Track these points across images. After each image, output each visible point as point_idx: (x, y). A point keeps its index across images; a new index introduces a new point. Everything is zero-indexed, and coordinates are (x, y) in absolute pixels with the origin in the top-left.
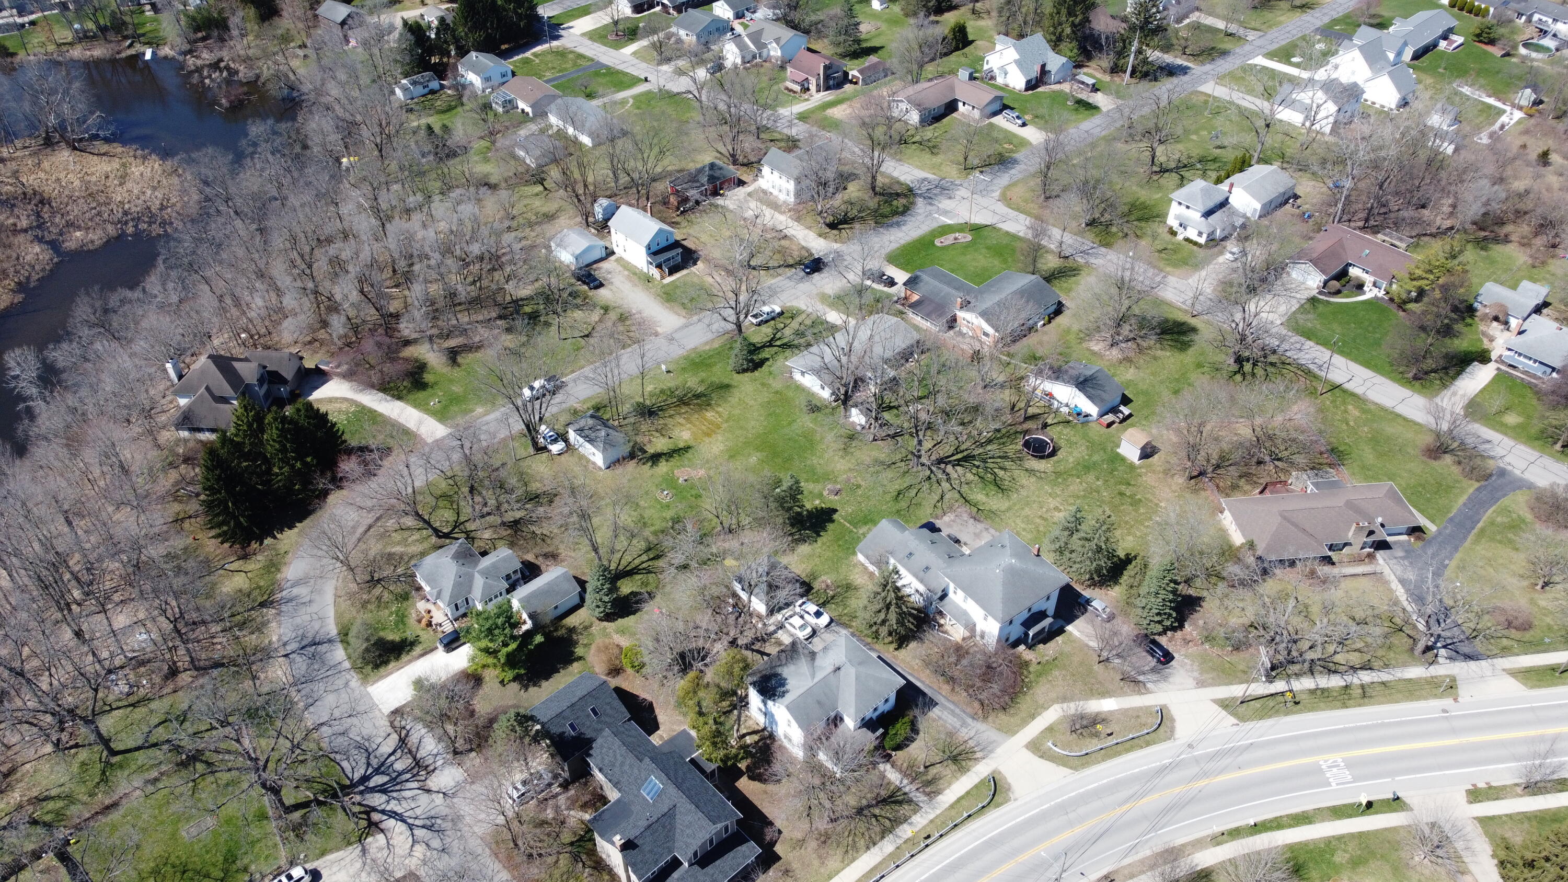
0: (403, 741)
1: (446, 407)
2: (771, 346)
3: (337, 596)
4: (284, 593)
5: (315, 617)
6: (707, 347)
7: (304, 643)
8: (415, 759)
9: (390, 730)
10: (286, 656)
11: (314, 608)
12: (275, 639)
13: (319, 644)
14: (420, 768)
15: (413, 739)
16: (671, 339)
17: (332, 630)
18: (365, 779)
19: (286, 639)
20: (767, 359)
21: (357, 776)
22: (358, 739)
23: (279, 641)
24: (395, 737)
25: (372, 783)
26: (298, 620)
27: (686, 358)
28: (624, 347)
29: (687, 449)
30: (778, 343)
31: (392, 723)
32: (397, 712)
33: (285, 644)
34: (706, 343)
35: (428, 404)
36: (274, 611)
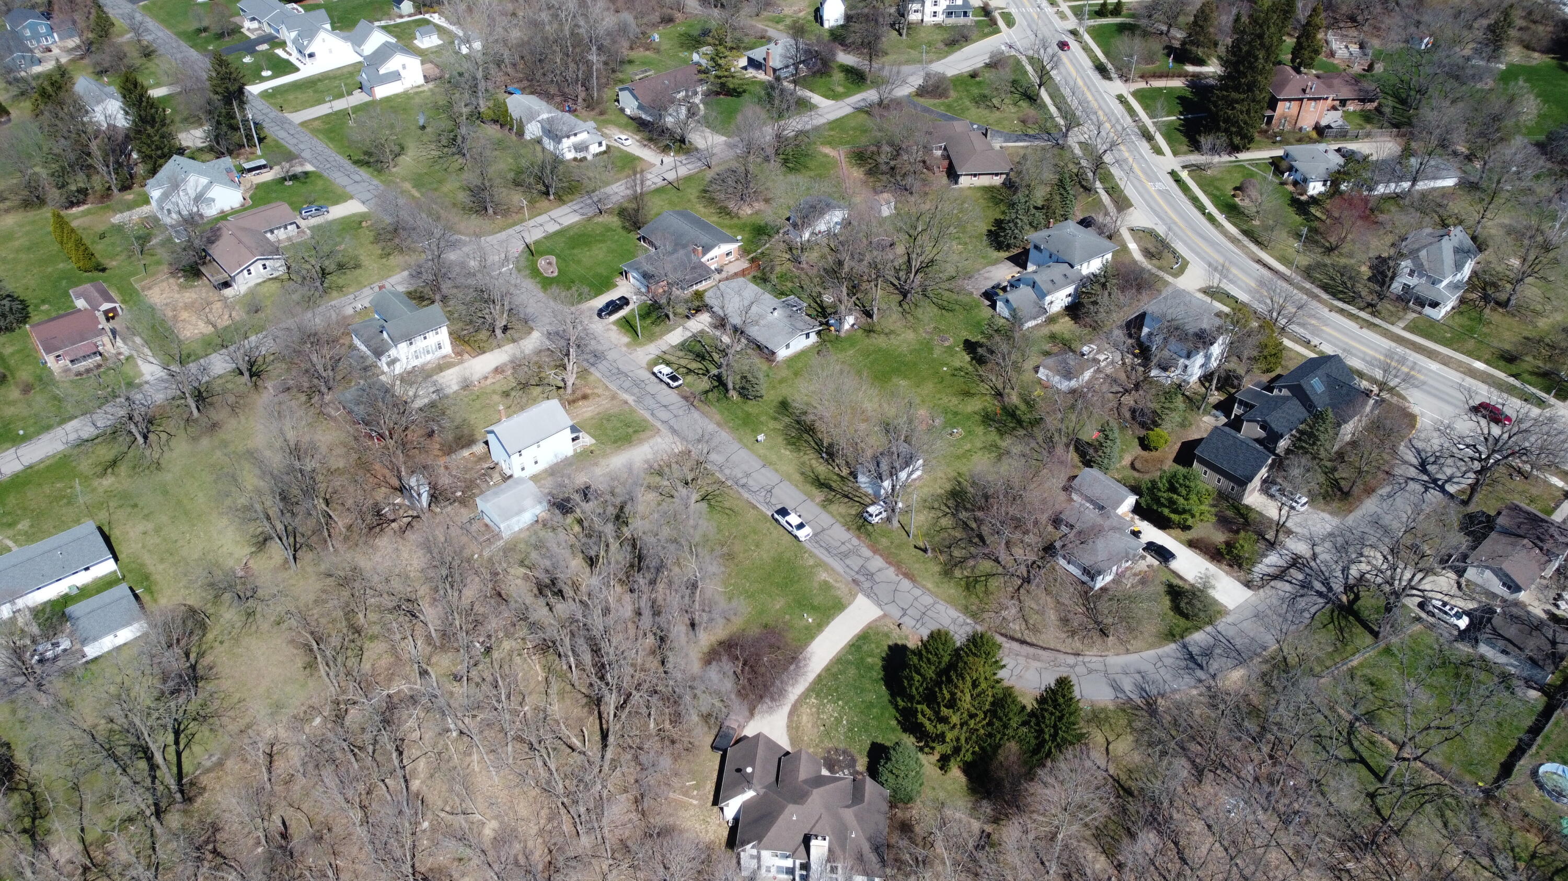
0: (1275, 577)
1: (814, 609)
3: (1128, 651)
4: (1133, 696)
5: (1160, 664)
6: (718, 417)
7: (1192, 665)
8: (1288, 568)
9: (1268, 587)
10: (1214, 677)
11: (1149, 668)
12: (1195, 692)
13: (1190, 654)
14: (1296, 562)
15: (1271, 571)
17: (1171, 648)
18: (1320, 594)
19: (1193, 682)
21: (1321, 601)
22: (1285, 606)
23: (1196, 687)
24: (1272, 583)
25: (1324, 589)
26: (1168, 677)
27: (734, 429)
31: (1259, 587)
32: (1248, 584)
33: (1200, 681)
34: (711, 418)
35: (808, 628)
36: (1159, 700)
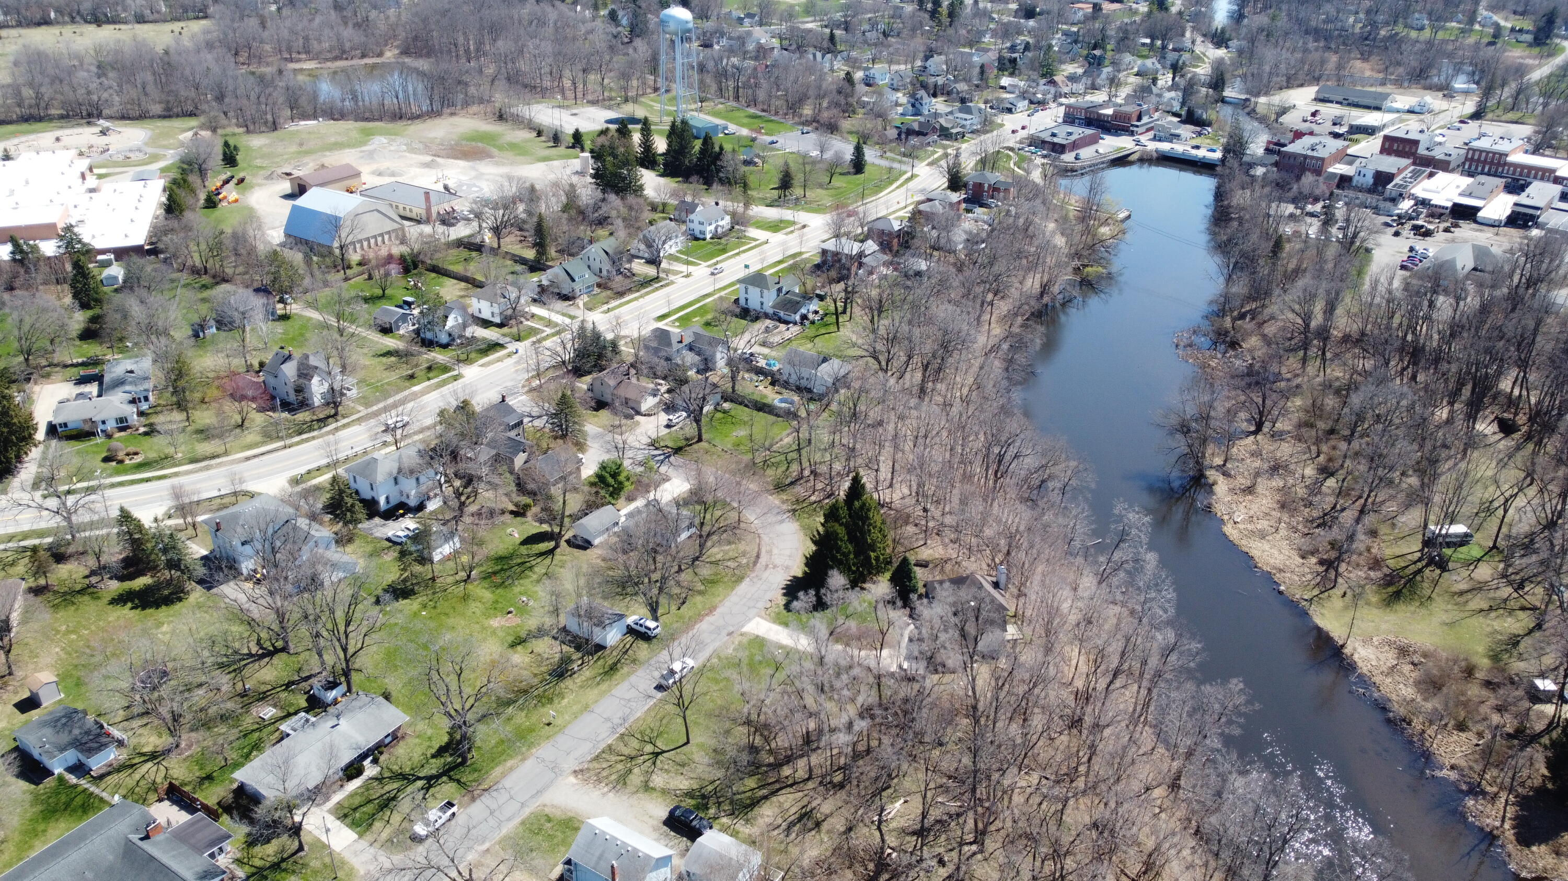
2: (429, 779)
6: (509, 763)
16: (555, 769)
18: (666, 458)
20: (433, 756)
21: (673, 458)
22: (683, 469)
25: (661, 457)
27: (531, 745)
28: (610, 747)
29: (513, 645)
30: (420, 783)
31: (667, 476)
32: (665, 480)
34: (511, 769)
